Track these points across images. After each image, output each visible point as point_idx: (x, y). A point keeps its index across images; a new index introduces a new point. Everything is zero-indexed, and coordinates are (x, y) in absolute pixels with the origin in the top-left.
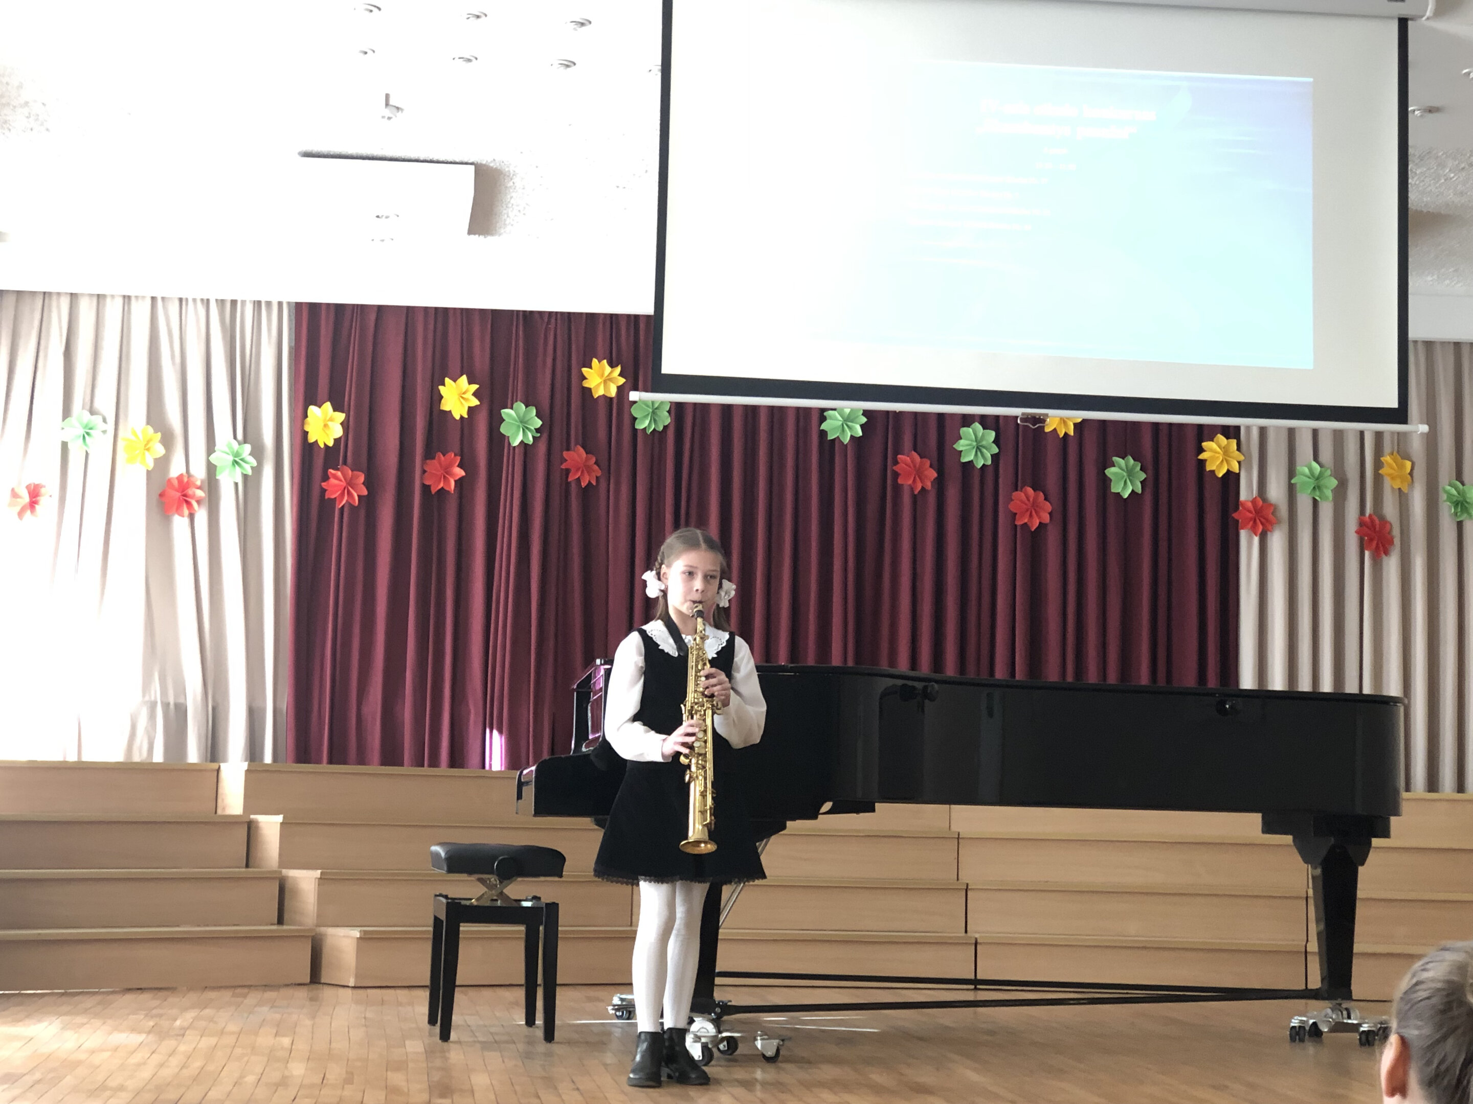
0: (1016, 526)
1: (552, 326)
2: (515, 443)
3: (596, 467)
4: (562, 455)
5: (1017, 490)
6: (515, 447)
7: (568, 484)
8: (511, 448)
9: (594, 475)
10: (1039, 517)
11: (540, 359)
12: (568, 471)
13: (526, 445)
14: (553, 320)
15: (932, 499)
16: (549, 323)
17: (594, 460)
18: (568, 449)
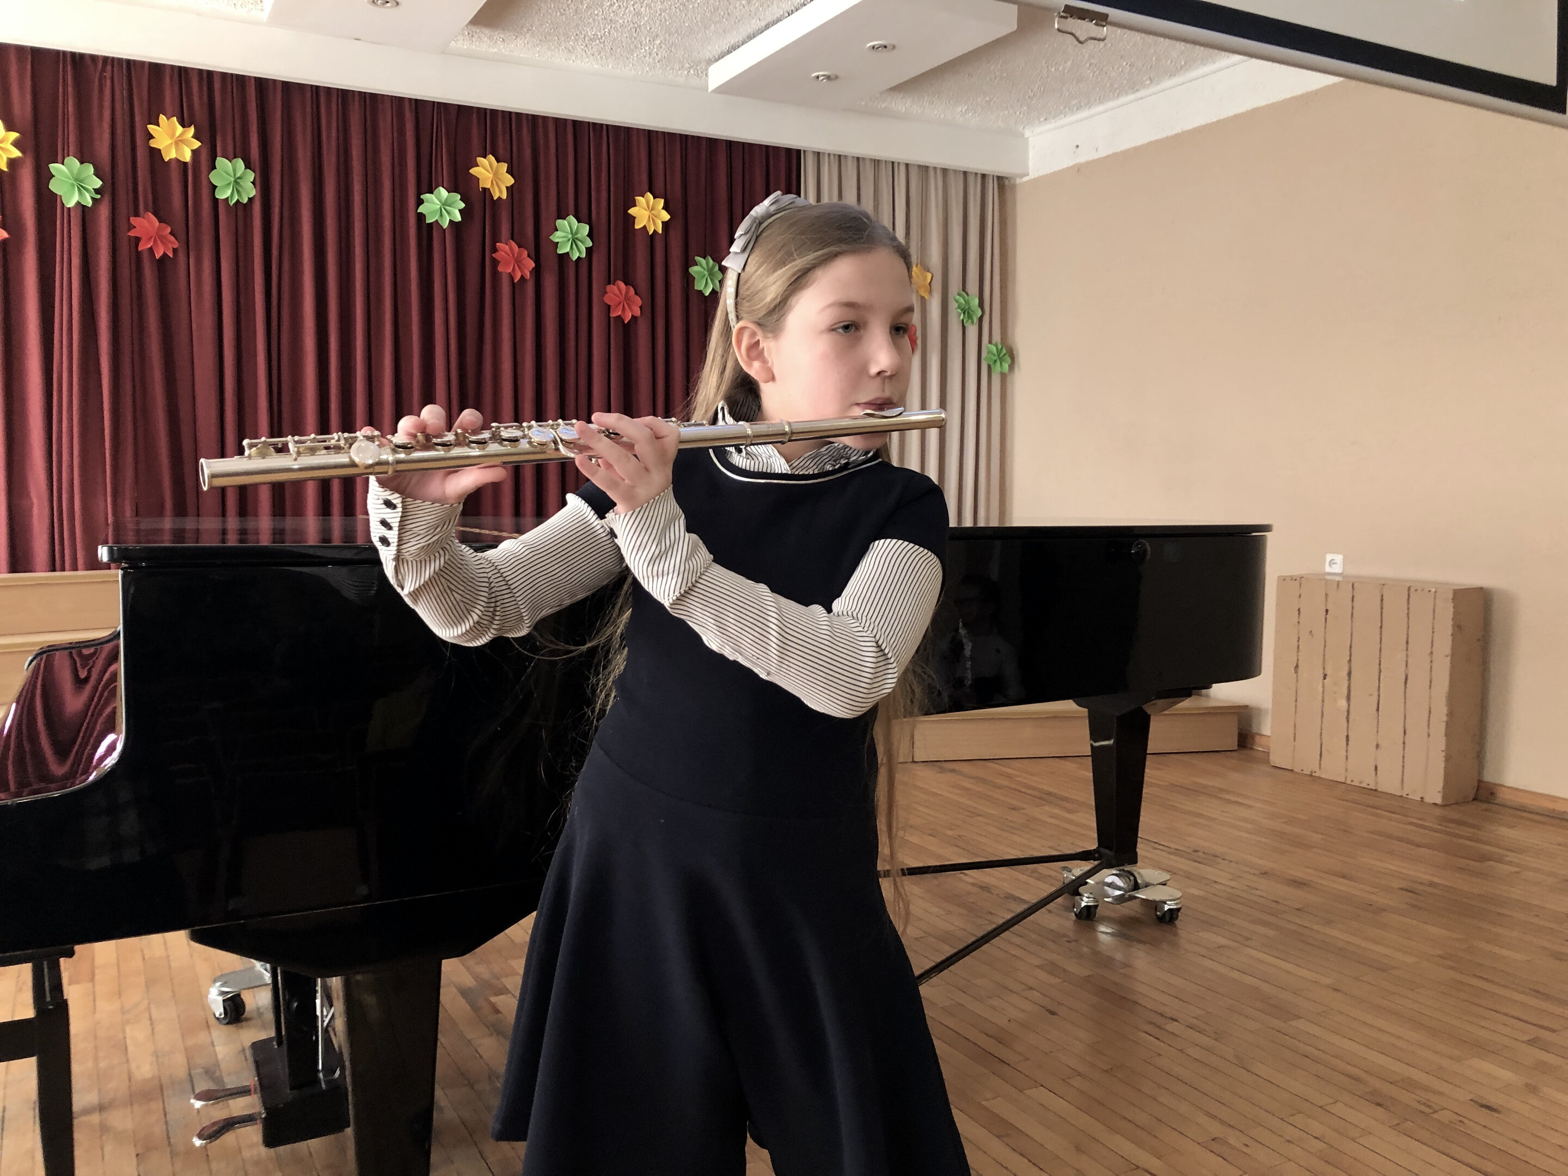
0: (609, 317)
1: (108, 74)
2: (71, 204)
3: (172, 238)
4: (129, 220)
5: (609, 283)
6: (69, 209)
7: (138, 254)
8: (65, 210)
9: (170, 246)
10: (631, 310)
11: (95, 111)
12: (138, 240)
13: (84, 207)
14: (109, 68)
15: (530, 288)
16: (103, 70)
17: (169, 230)
18: (137, 214)
